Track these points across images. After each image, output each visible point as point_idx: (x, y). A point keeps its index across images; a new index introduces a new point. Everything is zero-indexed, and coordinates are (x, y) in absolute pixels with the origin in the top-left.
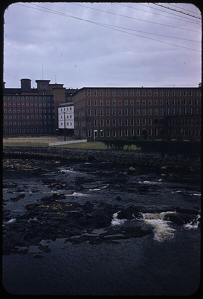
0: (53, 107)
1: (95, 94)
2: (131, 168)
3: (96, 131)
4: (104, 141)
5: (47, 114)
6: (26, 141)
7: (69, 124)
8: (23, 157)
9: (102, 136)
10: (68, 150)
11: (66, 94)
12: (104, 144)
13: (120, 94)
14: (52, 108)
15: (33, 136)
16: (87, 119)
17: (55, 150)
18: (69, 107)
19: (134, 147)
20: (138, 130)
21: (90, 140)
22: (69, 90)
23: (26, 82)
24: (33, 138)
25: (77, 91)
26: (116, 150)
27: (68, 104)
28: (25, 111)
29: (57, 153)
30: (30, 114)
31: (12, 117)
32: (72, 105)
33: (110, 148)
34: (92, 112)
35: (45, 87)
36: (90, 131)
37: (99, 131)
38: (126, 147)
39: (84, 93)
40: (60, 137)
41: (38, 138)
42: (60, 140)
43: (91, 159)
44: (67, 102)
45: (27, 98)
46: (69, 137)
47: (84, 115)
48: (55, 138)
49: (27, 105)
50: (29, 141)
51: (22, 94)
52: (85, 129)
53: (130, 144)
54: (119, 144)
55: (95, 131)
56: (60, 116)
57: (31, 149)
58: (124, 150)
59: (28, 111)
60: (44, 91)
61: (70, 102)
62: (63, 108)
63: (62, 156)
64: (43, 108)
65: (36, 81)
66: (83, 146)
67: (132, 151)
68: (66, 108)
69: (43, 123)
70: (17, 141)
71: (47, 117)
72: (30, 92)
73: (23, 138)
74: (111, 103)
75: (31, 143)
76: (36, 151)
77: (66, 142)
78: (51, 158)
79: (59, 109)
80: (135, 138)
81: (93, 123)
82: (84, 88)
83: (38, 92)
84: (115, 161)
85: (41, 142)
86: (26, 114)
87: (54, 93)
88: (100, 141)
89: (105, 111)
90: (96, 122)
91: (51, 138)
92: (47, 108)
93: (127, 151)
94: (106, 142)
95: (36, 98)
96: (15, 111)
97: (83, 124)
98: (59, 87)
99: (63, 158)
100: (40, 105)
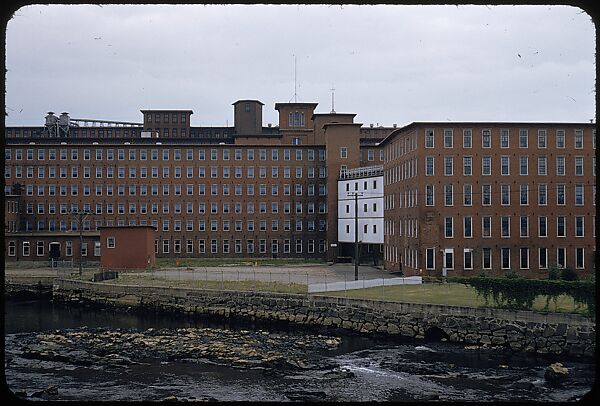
0: (324, 181)
1: (449, 141)
2: (558, 368)
3: (451, 251)
4: (473, 283)
5: (305, 200)
6: (243, 277)
7: (370, 229)
8: (235, 322)
9: (468, 265)
10: (365, 305)
11: (362, 140)
12: (472, 291)
13: (524, 141)
14: (320, 182)
15: (263, 264)
16: (424, 215)
17: (325, 304)
18: (370, 181)
19: (566, 302)
20: (580, 251)
21: (433, 277)
22: (371, 129)
23: (248, 110)
24: (264, 269)
25: (395, 133)
26: (511, 308)
27: (368, 169)
28: (245, 190)
29: (332, 314)
30: (256, 199)
31: (208, 209)
32: (378, 174)
33: (491, 302)
34: (439, 194)
35: (302, 123)
36: (430, 252)
37: (458, 252)
38: (540, 301)
39: (415, 140)
40: (341, 266)
41: (279, 270)
42: (343, 275)
43: (434, 334)
44: (364, 164)
45: (250, 153)
46: (369, 269)
47: (413, 201)
48: (325, 270)
49: (251, 173)
50: (252, 277)
51: (237, 142)
52: (418, 245)
53: (553, 291)
54: (520, 291)
55: (447, 251)
56: (342, 206)
57: (257, 299)
58: (535, 311)
59: (250, 191)
60: (300, 132)
61: (374, 164)
62: (352, 183)
63: (347, 324)
64: (293, 182)
65: (278, 107)
66: (409, 296)
67: (559, 312)
68: (361, 182)
69: (293, 225)
70: (218, 277)
71: (305, 209)
72: (258, 137)
73: (234, 269)
74: (496, 168)
75: (257, 284)
76: (272, 305)
77: (360, 284)
78: (314, 329)
79: (342, 185)
80: (569, 274)
81: (441, 228)
82: (414, 126)
83: (280, 137)
84: (507, 345)
85: (286, 280)
86: (245, 199)
87: (328, 138)
88: (462, 281)
89: (477, 193)
90: (449, 225)
91: (315, 269)
92: (306, 183)
93: (546, 312)
94: (481, 285)
95: (275, 152)
96: (214, 189)
97: (411, 231)
98: (343, 122)
99: (351, 329)
100: (287, 173)
